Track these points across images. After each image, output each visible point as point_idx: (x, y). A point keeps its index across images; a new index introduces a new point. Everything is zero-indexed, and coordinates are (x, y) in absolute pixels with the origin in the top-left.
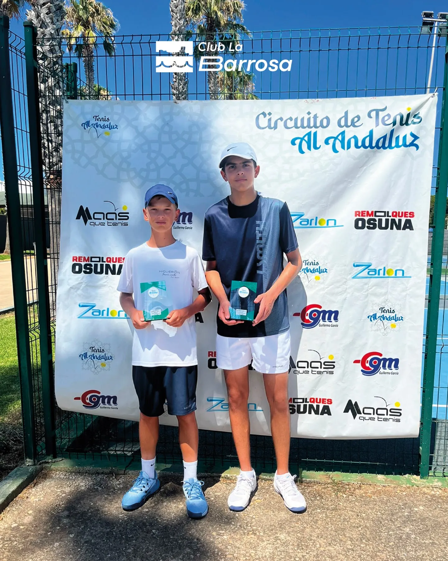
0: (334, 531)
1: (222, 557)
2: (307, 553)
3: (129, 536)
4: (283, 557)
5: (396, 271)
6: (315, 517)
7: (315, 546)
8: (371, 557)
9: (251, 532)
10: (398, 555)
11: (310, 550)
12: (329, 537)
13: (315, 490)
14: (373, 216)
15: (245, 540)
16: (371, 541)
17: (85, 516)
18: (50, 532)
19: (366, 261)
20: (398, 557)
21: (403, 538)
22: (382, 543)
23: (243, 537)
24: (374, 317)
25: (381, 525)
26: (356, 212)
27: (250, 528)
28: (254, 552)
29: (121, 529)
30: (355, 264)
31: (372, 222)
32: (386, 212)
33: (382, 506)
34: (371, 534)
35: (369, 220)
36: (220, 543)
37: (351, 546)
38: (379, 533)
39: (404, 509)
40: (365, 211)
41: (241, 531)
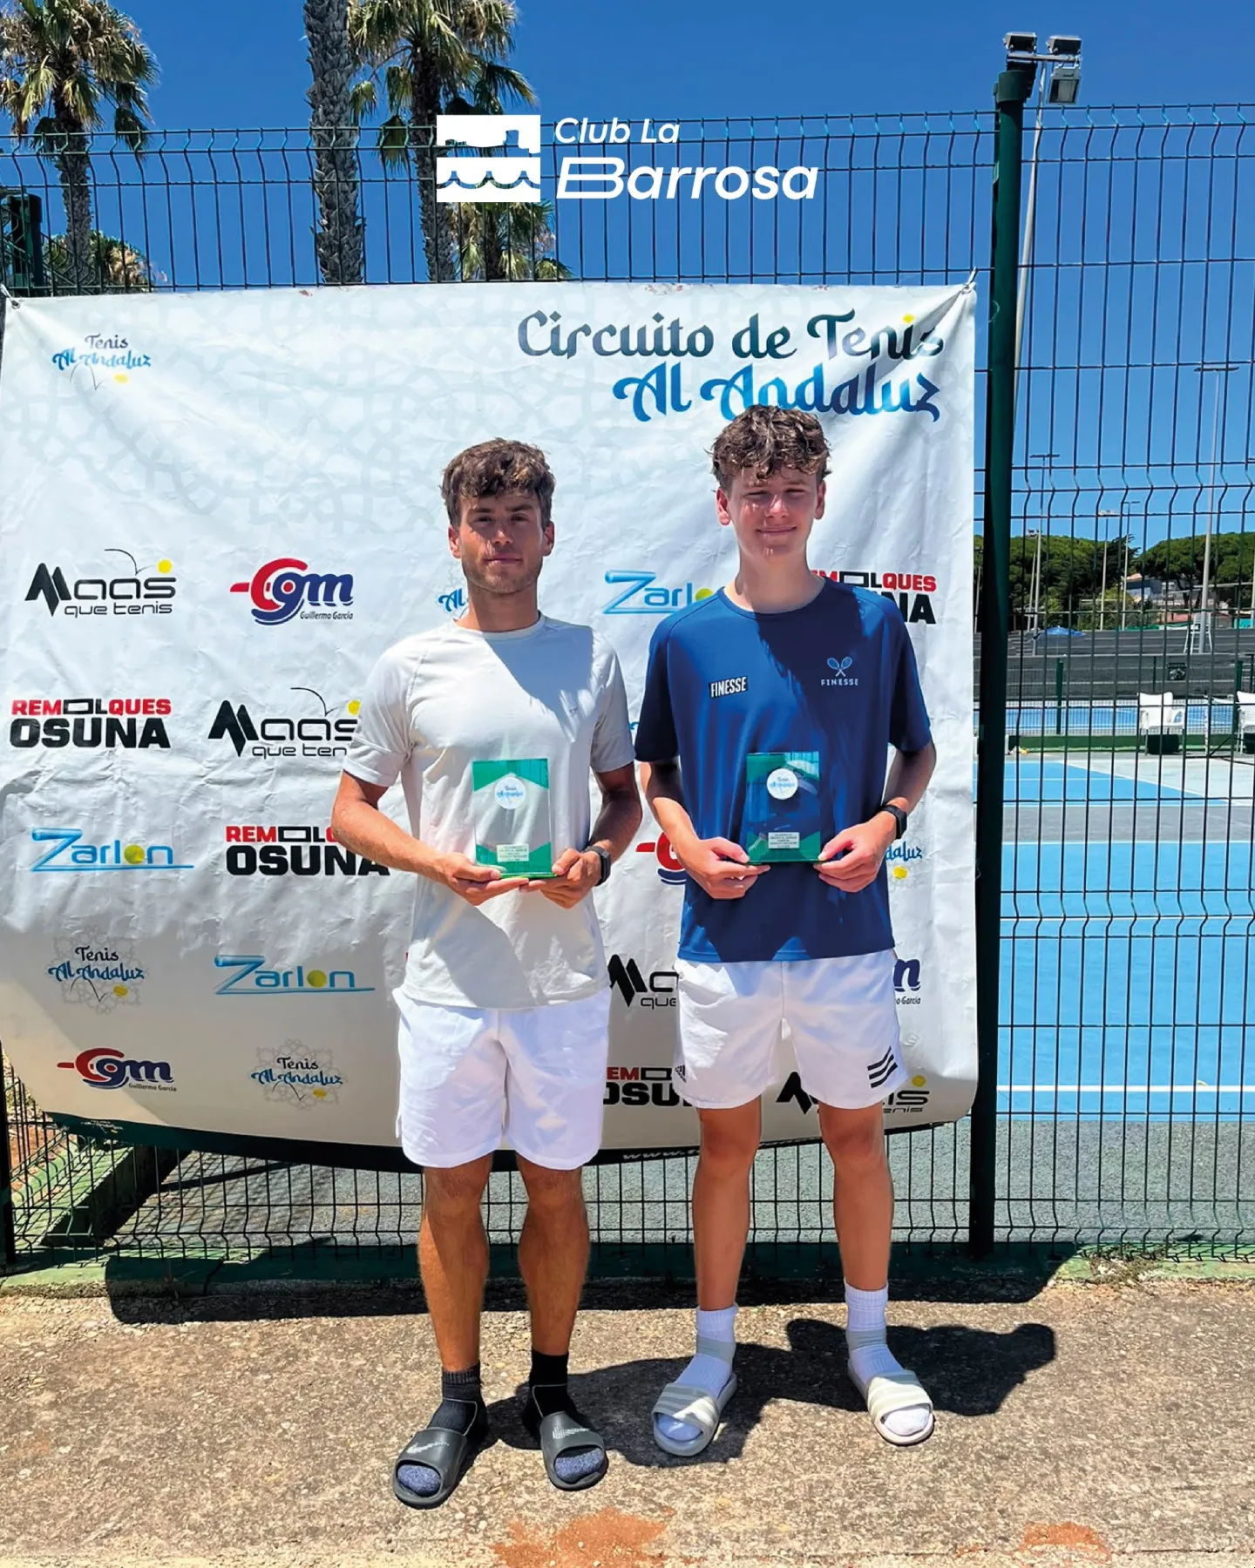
3: (219, 1441)
8: (840, 1449)
17: (99, 1401)
29: (196, 1425)
32: (868, 574)
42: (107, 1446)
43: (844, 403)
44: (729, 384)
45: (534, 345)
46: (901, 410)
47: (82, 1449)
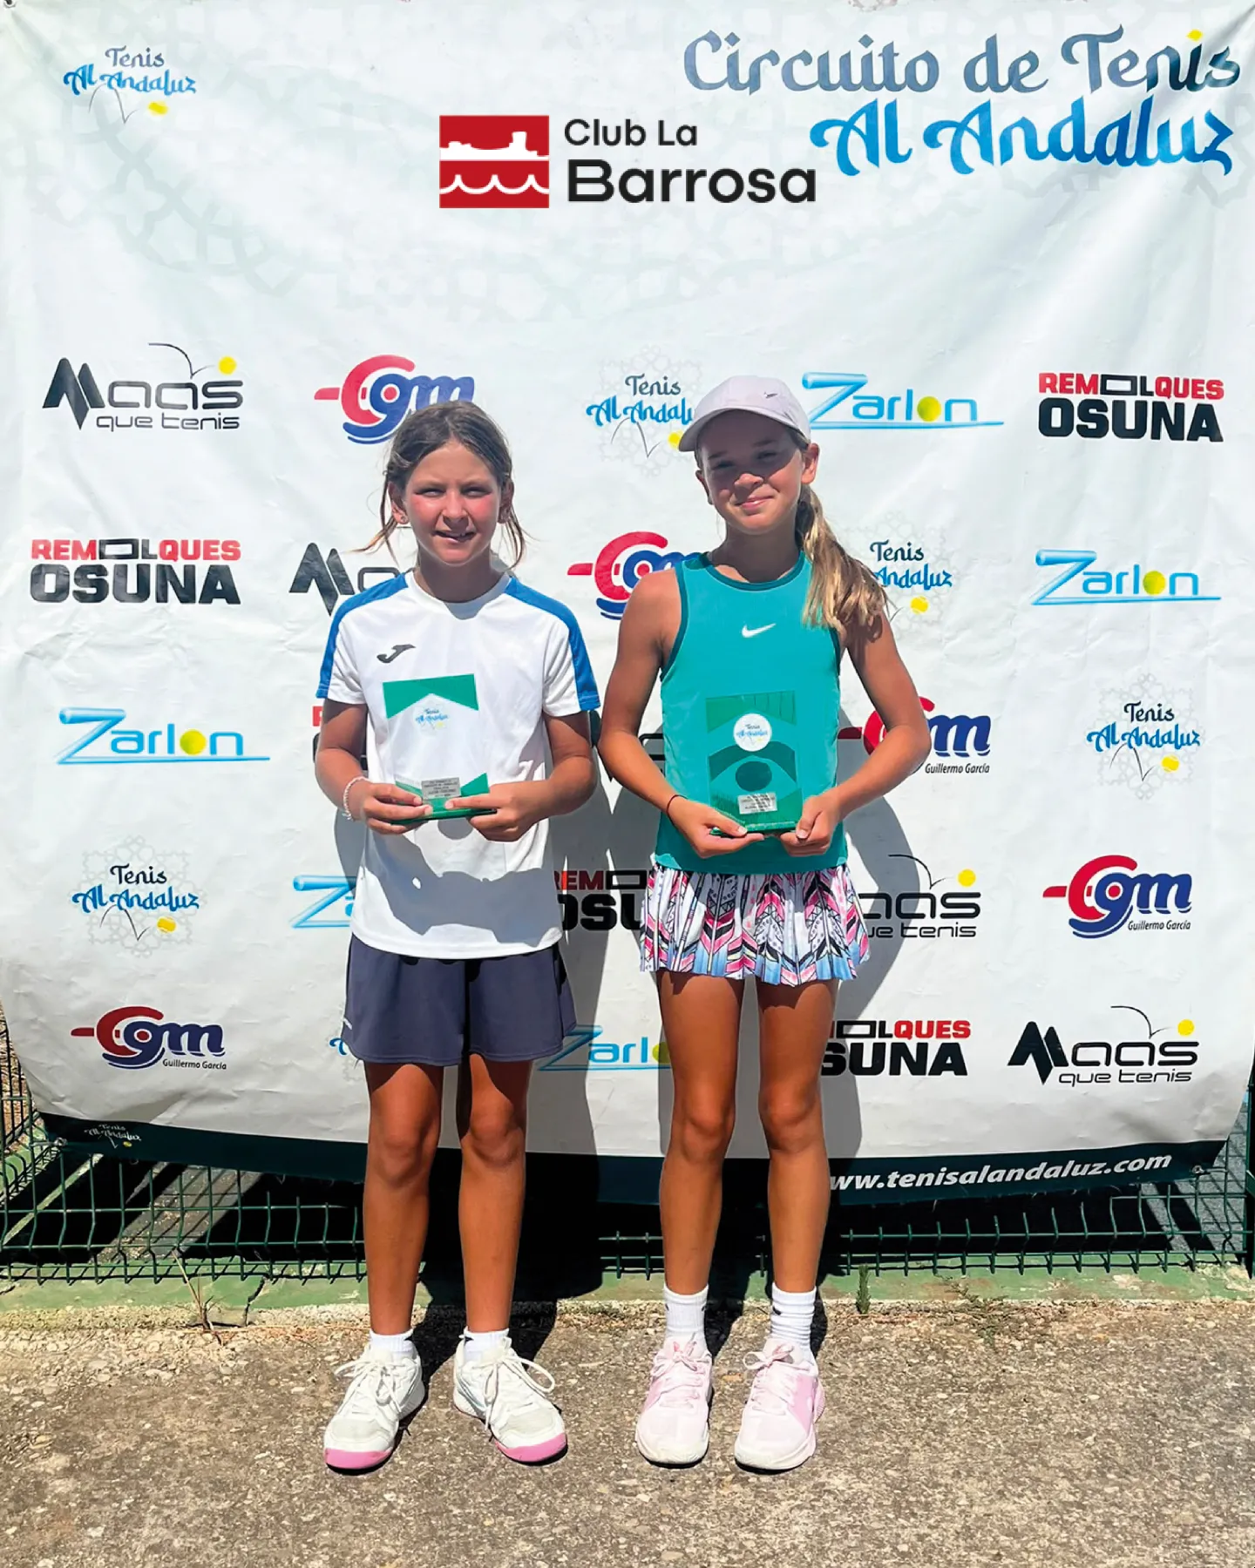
0: (1007, 1454)
1: (647, 1559)
2: (930, 1527)
3: (304, 1519)
4: (853, 1544)
5: (1173, 578)
6: (934, 1415)
7: (953, 1502)
8: (1147, 1524)
9: (730, 1477)
10: (1233, 1510)
11: (938, 1518)
12: (995, 1472)
13: (915, 1333)
14: (1095, 393)
15: (714, 1502)
16: (1135, 1476)
17: (130, 1466)
18: (12, 1525)
19: (1076, 544)
20: (1233, 1516)
21: (1236, 1457)
22: (1172, 1477)
23: (705, 1491)
24: (1109, 734)
25: (1157, 1423)
26: (1043, 377)
27: (721, 1463)
28: (751, 1536)
29: (268, 1497)
30: (1043, 557)
31: (1093, 411)
32: (1136, 378)
33: (1146, 1368)
34: (1130, 1454)
35: (1086, 405)
36: (628, 1517)
37: (1074, 1494)
38: (1154, 1448)
39: (1219, 1371)
40: (1071, 376)
41: (695, 1477)
42: (154, 1526)
43: (1110, 149)
44: (961, 127)
45: (705, 76)
46: (1183, 160)
47: (118, 1530)
